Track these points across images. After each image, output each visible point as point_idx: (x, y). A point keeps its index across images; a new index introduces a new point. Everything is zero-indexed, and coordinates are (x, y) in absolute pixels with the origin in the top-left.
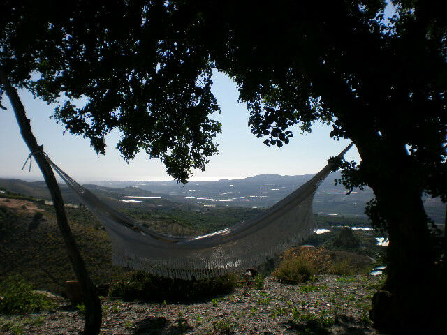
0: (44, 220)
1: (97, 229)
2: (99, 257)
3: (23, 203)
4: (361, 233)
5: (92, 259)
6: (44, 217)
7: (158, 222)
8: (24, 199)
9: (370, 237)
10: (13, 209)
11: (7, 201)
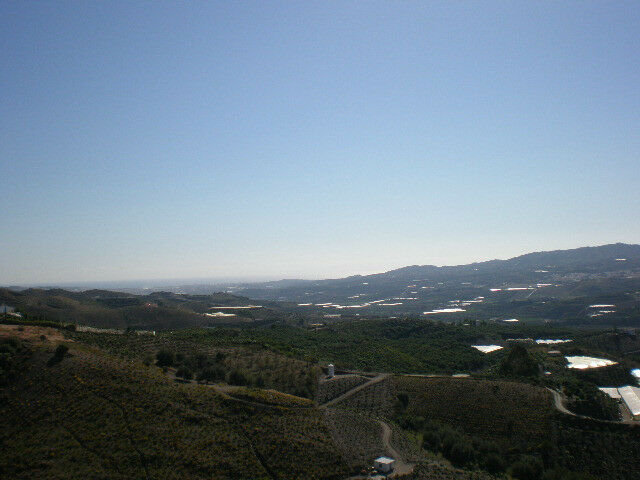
0: (71, 356)
1: (148, 365)
2: (147, 407)
3: (44, 332)
4: (544, 350)
5: (137, 410)
6: (70, 351)
7: (241, 349)
8: (45, 325)
9: (558, 355)
10: (26, 341)
11: (21, 330)
